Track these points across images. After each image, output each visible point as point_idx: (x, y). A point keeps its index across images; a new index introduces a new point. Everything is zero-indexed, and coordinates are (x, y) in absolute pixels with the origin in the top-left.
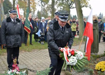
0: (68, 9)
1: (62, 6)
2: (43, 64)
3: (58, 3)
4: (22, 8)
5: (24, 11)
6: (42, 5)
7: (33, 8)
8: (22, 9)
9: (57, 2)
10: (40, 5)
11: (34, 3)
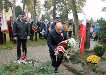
0: (66, 14)
1: (62, 11)
2: (46, 57)
3: (58, 9)
4: (30, 12)
5: (32, 15)
6: (46, 10)
8: (29, 13)
9: (57, 8)
10: (44, 10)
11: (40, 8)
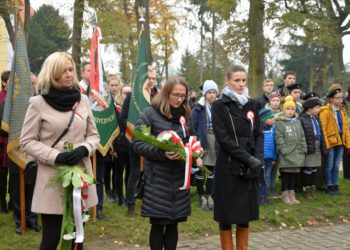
0: (331, 40)
1: (301, 26)
3: (279, 14)
4: (114, 41)
5: (123, 56)
6: (204, 24)
7: (161, 42)
8: (111, 47)
9: (273, 8)
10: (194, 27)
11: (168, 18)
